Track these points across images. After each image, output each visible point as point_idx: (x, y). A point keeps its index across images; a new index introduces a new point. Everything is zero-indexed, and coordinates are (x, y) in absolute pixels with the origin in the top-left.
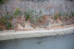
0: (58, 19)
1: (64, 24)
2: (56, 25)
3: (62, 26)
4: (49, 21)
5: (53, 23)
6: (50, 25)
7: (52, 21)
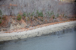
0: (22, 20)
1: (29, 26)
2: (20, 27)
3: (27, 27)
4: (11, 23)
5: (16, 25)
6: (12, 27)
7: (14, 22)
